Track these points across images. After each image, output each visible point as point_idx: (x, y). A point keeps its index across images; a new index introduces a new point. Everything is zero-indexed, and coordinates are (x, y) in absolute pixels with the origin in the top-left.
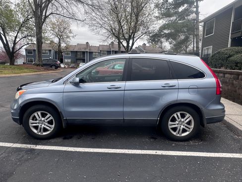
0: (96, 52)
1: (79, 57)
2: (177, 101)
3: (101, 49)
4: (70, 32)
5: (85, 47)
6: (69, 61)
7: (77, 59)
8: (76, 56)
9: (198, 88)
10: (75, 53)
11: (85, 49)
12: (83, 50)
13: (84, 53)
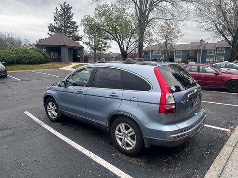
0: (211, 50)
1: (190, 56)
2: (118, 111)
3: (217, 46)
4: (178, 32)
5: (199, 44)
6: (180, 60)
7: (188, 58)
8: (188, 55)
9: (139, 102)
10: (187, 52)
11: (199, 47)
12: (195, 49)
13: (196, 51)
